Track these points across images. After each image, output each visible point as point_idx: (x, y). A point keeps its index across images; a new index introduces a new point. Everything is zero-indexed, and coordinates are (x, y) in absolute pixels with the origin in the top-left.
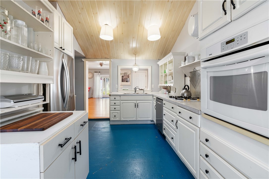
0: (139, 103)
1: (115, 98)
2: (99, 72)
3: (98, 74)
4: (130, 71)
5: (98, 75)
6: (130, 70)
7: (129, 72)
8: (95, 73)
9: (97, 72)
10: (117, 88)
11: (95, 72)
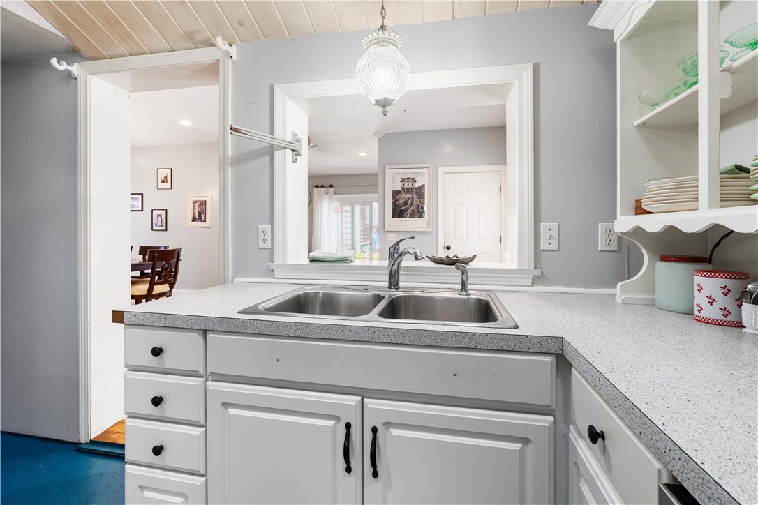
0: (388, 425)
1: (157, 352)
2: (331, 186)
3: (327, 193)
4: (425, 170)
5: (327, 196)
6: (427, 165)
7: (424, 173)
8: (316, 189)
9: (322, 186)
10: (268, 245)
11: (317, 186)
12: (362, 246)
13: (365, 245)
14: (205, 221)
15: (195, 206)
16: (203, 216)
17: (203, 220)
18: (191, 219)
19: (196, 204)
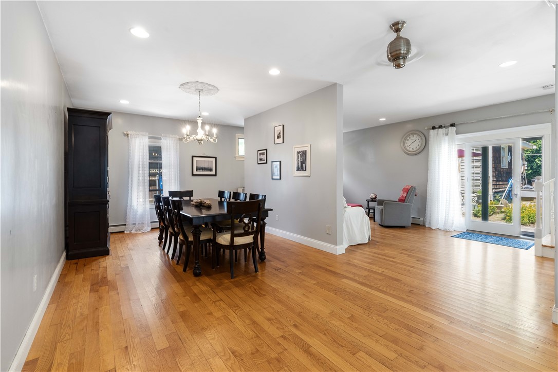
2: (452, 125)
3: (447, 134)
5: (447, 138)
8: (432, 132)
9: (441, 127)
11: (434, 128)
12: (495, 193)
13: (500, 192)
14: (306, 170)
15: (298, 156)
16: (304, 165)
17: (304, 169)
18: (296, 169)
19: (299, 155)
